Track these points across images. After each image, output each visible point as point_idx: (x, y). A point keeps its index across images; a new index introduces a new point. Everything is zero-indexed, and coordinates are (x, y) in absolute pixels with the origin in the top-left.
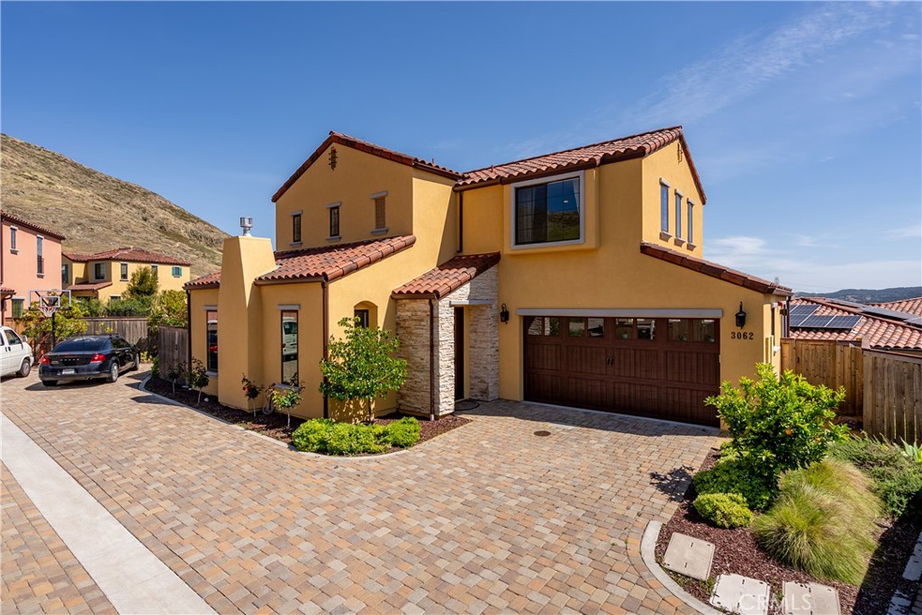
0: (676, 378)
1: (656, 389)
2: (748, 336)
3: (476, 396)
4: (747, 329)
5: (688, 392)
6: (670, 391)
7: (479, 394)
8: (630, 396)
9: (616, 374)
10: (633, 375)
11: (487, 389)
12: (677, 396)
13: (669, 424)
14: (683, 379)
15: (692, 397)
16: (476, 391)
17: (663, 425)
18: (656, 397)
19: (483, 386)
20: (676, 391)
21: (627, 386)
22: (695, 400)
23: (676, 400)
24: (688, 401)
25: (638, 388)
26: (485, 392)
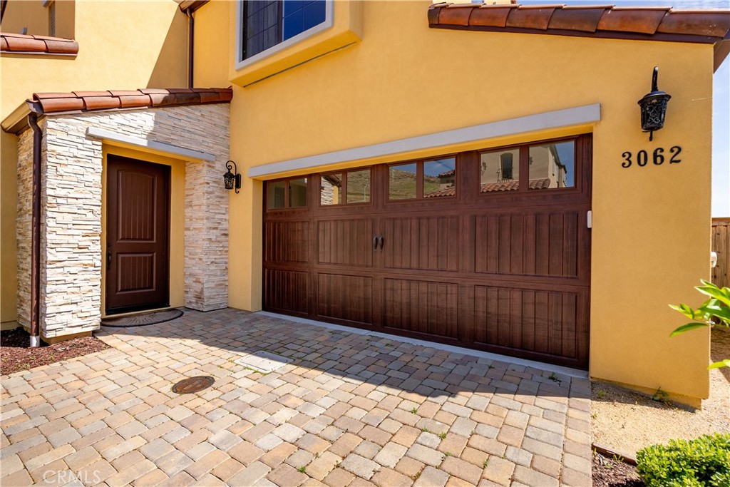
0: (493, 269)
1: (454, 290)
2: (668, 155)
3: (190, 302)
4: (665, 139)
5: (517, 295)
6: (481, 293)
7: (194, 300)
8: (409, 304)
9: (388, 265)
10: (415, 265)
11: (202, 292)
12: (493, 303)
13: (476, 359)
14: (507, 271)
15: (523, 303)
16: (191, 297)
17: (465, 361)
18: (454, 305)
19: (197, 287)
20: (493, 293)
21: (405, 284)
22: (530, 310)
23: (493, 309)
24: (517, 312)
25: (423, 287)
26: (199, 297)
